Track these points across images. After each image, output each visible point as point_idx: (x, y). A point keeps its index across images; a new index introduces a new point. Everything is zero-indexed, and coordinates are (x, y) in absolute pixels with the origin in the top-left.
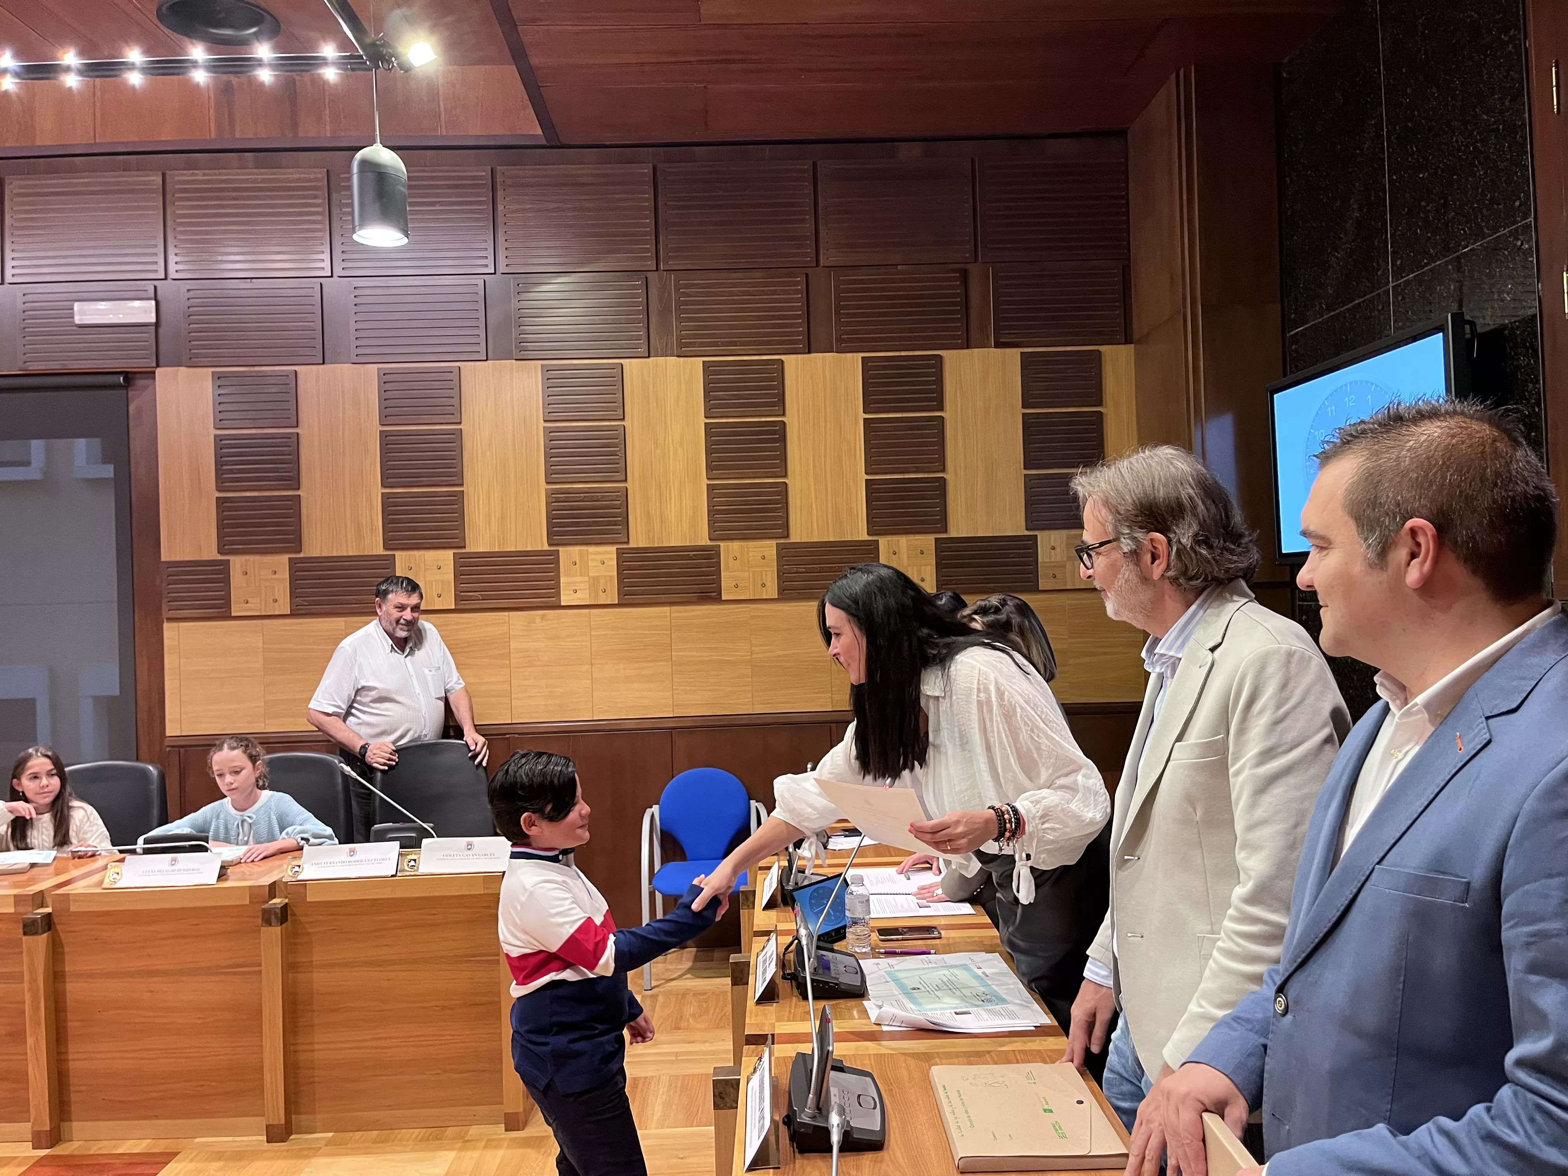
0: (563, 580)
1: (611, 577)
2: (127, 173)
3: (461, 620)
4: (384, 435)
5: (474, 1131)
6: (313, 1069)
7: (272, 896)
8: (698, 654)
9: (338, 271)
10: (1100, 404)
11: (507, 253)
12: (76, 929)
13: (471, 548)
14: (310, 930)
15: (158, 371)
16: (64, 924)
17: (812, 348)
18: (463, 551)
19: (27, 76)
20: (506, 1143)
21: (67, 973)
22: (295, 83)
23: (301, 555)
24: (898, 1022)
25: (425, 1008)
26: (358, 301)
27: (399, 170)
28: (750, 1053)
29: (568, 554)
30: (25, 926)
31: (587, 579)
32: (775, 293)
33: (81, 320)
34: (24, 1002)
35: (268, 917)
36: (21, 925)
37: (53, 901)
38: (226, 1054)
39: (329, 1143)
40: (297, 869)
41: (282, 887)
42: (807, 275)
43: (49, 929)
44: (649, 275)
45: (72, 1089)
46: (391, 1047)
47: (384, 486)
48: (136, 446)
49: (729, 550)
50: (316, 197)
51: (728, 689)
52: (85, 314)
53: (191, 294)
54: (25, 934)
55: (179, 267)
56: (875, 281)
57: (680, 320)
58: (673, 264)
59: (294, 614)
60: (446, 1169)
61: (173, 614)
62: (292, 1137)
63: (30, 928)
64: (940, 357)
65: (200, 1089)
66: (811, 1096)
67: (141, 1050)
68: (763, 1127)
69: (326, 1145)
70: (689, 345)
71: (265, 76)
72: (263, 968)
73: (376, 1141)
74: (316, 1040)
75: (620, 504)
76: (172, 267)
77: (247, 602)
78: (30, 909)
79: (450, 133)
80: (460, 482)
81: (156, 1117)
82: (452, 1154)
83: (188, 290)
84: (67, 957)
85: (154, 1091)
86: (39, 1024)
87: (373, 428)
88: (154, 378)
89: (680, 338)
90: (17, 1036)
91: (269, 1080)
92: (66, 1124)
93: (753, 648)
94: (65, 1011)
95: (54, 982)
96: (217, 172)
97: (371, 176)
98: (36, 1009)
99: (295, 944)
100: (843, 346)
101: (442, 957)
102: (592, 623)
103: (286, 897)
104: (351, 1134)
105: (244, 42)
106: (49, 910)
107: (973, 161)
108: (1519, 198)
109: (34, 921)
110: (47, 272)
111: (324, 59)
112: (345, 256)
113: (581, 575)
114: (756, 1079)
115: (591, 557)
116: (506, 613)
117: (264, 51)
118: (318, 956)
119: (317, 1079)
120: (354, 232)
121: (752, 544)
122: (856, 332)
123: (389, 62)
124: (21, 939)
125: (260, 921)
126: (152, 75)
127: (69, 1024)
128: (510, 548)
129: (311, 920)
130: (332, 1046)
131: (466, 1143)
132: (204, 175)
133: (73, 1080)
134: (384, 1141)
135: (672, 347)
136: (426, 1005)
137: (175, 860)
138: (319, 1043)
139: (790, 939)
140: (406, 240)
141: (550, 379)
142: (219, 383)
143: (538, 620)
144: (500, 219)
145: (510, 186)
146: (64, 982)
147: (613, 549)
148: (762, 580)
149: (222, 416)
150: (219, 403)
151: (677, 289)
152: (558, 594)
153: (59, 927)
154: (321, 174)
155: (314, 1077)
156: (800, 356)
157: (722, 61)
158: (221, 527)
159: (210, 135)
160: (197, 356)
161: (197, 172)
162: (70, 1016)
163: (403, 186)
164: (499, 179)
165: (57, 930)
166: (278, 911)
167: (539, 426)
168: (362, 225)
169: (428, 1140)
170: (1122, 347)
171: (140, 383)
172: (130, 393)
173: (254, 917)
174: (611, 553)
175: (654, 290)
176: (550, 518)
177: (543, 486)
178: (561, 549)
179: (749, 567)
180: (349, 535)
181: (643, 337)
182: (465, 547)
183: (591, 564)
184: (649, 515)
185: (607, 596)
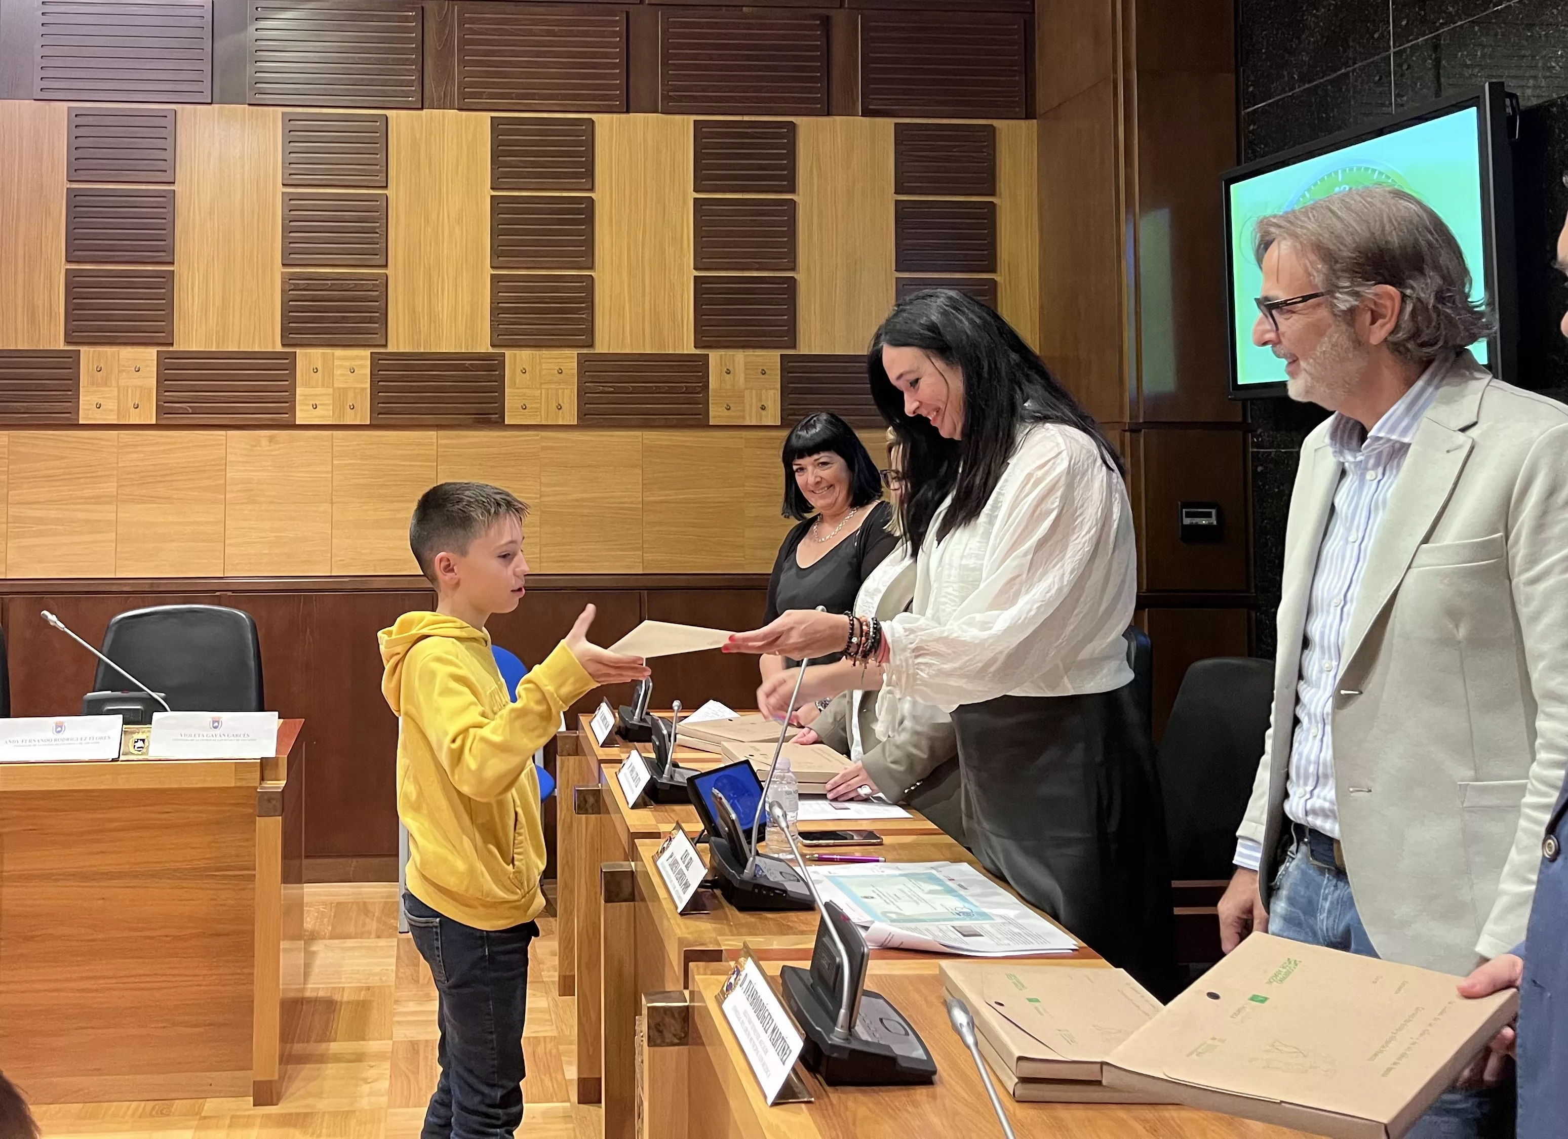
0: (299, 391)
1: (363, 389)
3: (162, 440)
4: (72, 195)
10: (992, 193)
13: (180, 346)
17: (631, 108)
18: (171, 349)
26: (45, 19)
29: (308, 358)
31: (331, 391)
32: (586, 34)
42: (627, 14)
44: (426, 4)
47: (68, 261)
49: (517, 360)
56: (714, 28)
57: (463, 63)
64: (793, 125)
70: (474, 95)
75: (378, 296)
80: (169, 259)
87: (59, 186)
89: (462, 87)
93: (543, 489)
100: (670, 106)
102: (335, 449)
113: (323, 386)
115: (337, 363)
116: (223, 433)
121: (545, 353)
122: (689, 90)
128: (232, 348)
135: (453, 97)
141: (292, 131)
143: (264, 442)
147: (366, 353)
148: (557, 400)
151: (461, 24)
152: (293, 409)
156: (615, 116)
167: (276, 191)
170: (1023, 122)
174: (362, 358)
175: (431, 24)
176: (286, 311)
177: (279, 269)
178: (298, 351)
179: (541, 384)
180: (19, 327)
181: (416, 83)
182: (172, 344)
183: (338, 372)
184: (414, 312)
185: (356, 415)
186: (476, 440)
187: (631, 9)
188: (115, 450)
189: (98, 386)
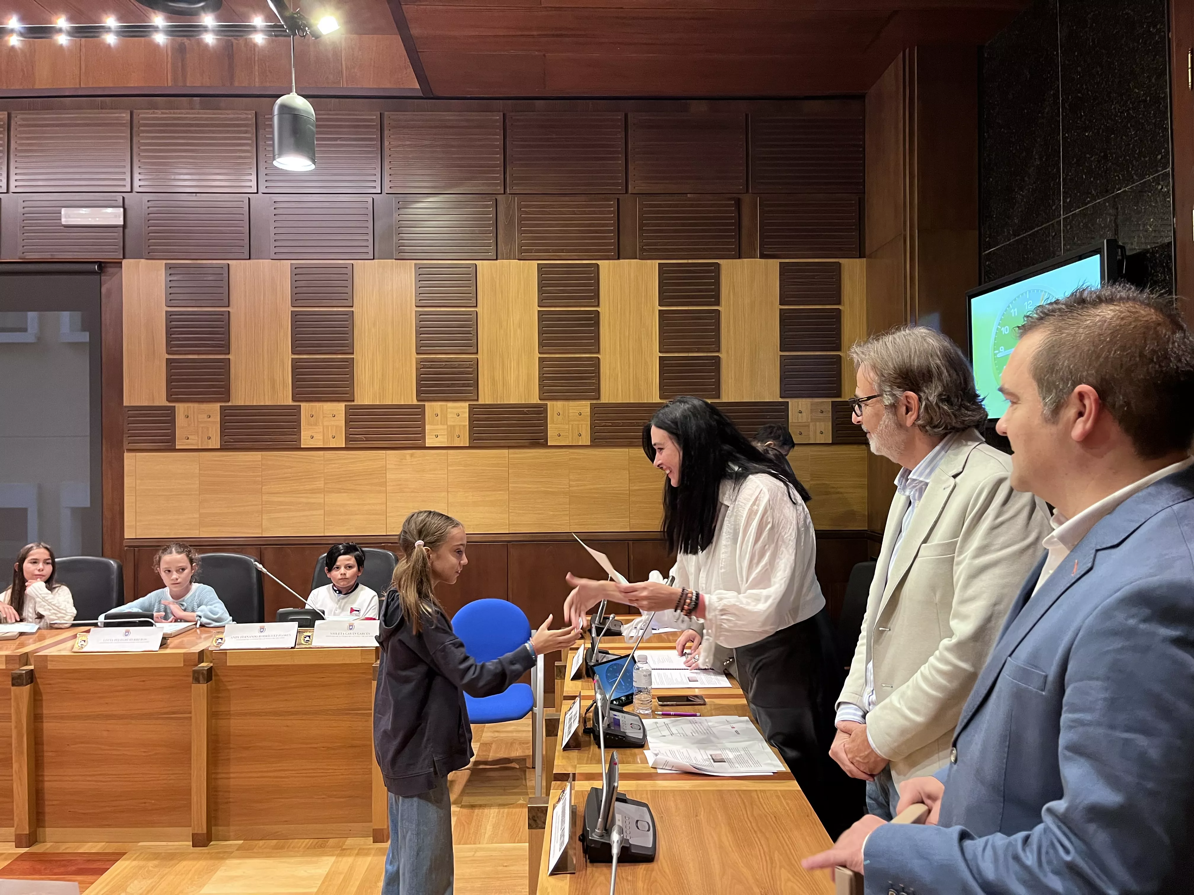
0: (427, 427)
1: (465, 426)
2: (103, 111)
3: (349, 456)
4: (294, 314)
5: (350, 841)
6: (229, 792)
7: (201, 661)
8: (529, 486)
9: (262, 189)
10: (839, 303)
11: (391, 178)
12: (51, 682)
13: (358, 402)
14: (229, 688)
15: (124, 262)
16: (43, 678)
17: (621, 256)
18: (353, 404)
19: (29, 36)
20: (373, 852)
21: (44, 716)
22: (232, 45)
23: (230, 404)
24: (669, 766)
25: (316, 748)
26: (276, 212)
27: (309, 113)
28: (556, 787)
29: (432, 408)
30: (13, 679)
31: (446, 427)
32: (594, 213)
33: (66, 221)
34: (11, 737)
35: (198, 676)
36: (10, 679)
37: (35, 661)
38: (163, 780)
39: (240, 848)
40: (220, 641)
41: (208, 654)
42: (618, 199)
43: (32, 682)
44: (499, 197)
45: (46, 803)
46: (287, 777)
47: (293, 353)
48: (107, 317)
49: (555, 407)
50: (246, 132)
51: (552, 513)
52: (69, 217)
53: (150, 204)
54: (13, 685)
55: (142, 183)
56: (670, 206)
57: (521, 232)
58: (517, 189)
59: (224, 448)
60: (327, 870)
61: (131, 446)
62: (212, 843)
63: (17, 680)
64: (718, 264)
65: (143, 805)
66: (600, 820)
67: (101, 775)
68: (563, 843)
69: (237, 850)
70: (526, 251)
71: (209, 39)
72: (193, 715)
73: (276, 848)
74: (231, 770)
75: (473, 371)
76: (136, 183)
77: (188, 439)
78: (18, 666)
79: (350, 86)
80: (351, 351)
81: (109, 826)
82: (333, 859)
83: (148, 201)
84: (44, 704)
85: (109, 806)
86: (22, 753)
87: (286, 309)
88: (121, 267)
89: (520, 246)
90: (7, 762)
91: (195, 800)
92: (41, 829)
93: (571, 483)
94: (43, 744)
95: (35, 722)
96: (172, 111)
97: (287, 116)
98: (20, 743)
99: (218, 697)
100: (644, 254)
101: (328, 710)
102: (449, 461)
103: (211, 662)
104: (256, 842)
105: (194, 13)
106: (32, 667)
107: (747, 115)
108: (1161, 153)
109: (21, 675)
110: (41, 184)
111: (254, 27)
112: (268, 178)
113: (441, 424)
114: (559, 806)
115: (449, 410)
116: (384, 452)
117: (209, 20)
118: (235, 706)
119: (231, 800)
120: (274, 159)
121: (571, 403)
122: (655, 244)
123: (304, 30)
124: (10, 689)
125: (191, 679)
126: (123, 36)
127: (45, 754)
128: (388, 402)
129: (229, 680)
130: (242, 775)
131: (343, 851)
132: (162, 113)
133: (47, 797)
134: (282, 848)
135: (515, 252)
136: (315, 746)
137: (128, 632)
138: (234, 773)
139: (591, 702)
140: (313, 167)
141: (422, 275)
142: (171, 271)
143: (408, 457)
144: (386, 152)
145: (394, 127)
146: (42, 722)
147: (466, 405)
148: (578, 431)
149: (171, 297)
150: (170, 287)
151: (519, 209)
152: (424, 438)
153: (38, 680)
154: (251, 115)
155: (229, 798)
156: (611, 261)
157: (558, 36)
158: (169, 381)
159: (167, 83)
160: (154, 251)
161: (156, 111)
162: (46, 748)
163: (312, 126)
164: (386, 122)
165: (37, 684)
166: (205, 672)
167: (412, 311)
168: (280, 154)
169: (315, 848)
170: (857, 260)
171: (110, 270)
172: (102, 278)
173: (187, 676)
174: (464, 408)
175: (501, 208)
176: (419, 380)
177: (414, 356)
178: (426, 404)
179: (569, 421)
180: (266, 390)
181: (492, 244)
182: (354, 401)
183: (449, 416)
184: (494, 379)
185: (460, 440)
186: (530, 455)
187: (621, 197)
188: (323, 462)
189: (311, 425)
